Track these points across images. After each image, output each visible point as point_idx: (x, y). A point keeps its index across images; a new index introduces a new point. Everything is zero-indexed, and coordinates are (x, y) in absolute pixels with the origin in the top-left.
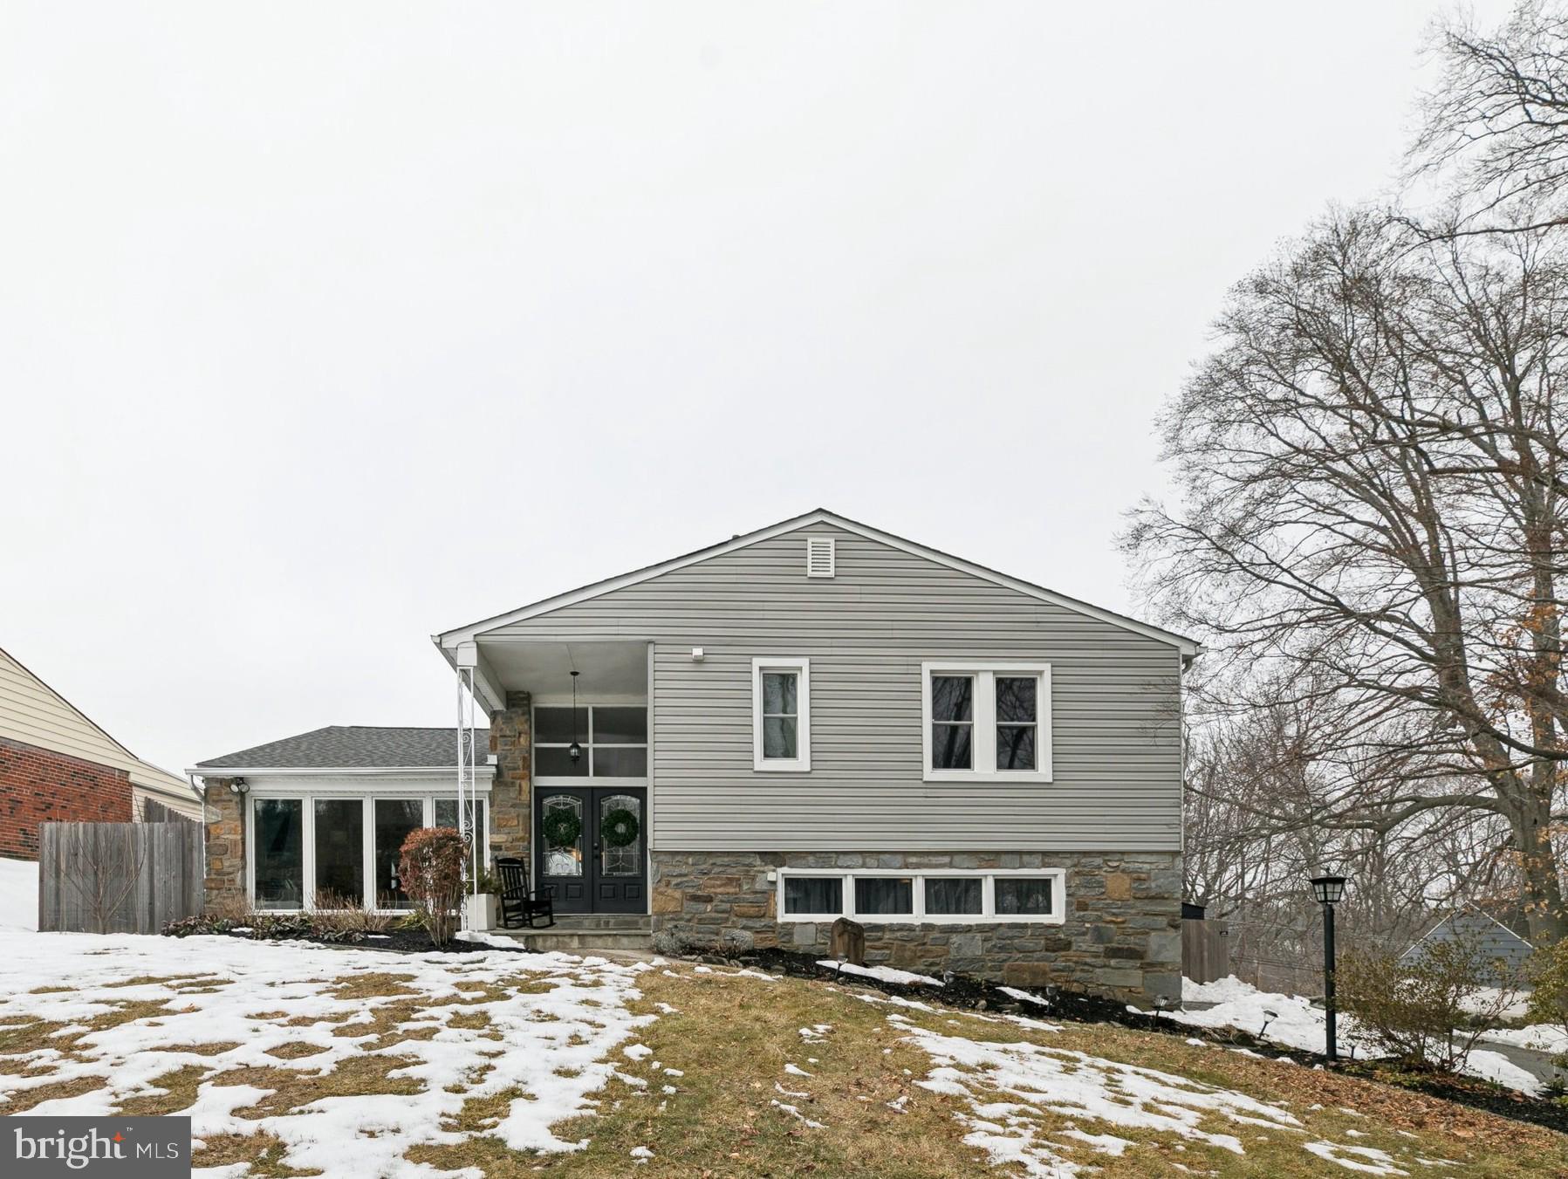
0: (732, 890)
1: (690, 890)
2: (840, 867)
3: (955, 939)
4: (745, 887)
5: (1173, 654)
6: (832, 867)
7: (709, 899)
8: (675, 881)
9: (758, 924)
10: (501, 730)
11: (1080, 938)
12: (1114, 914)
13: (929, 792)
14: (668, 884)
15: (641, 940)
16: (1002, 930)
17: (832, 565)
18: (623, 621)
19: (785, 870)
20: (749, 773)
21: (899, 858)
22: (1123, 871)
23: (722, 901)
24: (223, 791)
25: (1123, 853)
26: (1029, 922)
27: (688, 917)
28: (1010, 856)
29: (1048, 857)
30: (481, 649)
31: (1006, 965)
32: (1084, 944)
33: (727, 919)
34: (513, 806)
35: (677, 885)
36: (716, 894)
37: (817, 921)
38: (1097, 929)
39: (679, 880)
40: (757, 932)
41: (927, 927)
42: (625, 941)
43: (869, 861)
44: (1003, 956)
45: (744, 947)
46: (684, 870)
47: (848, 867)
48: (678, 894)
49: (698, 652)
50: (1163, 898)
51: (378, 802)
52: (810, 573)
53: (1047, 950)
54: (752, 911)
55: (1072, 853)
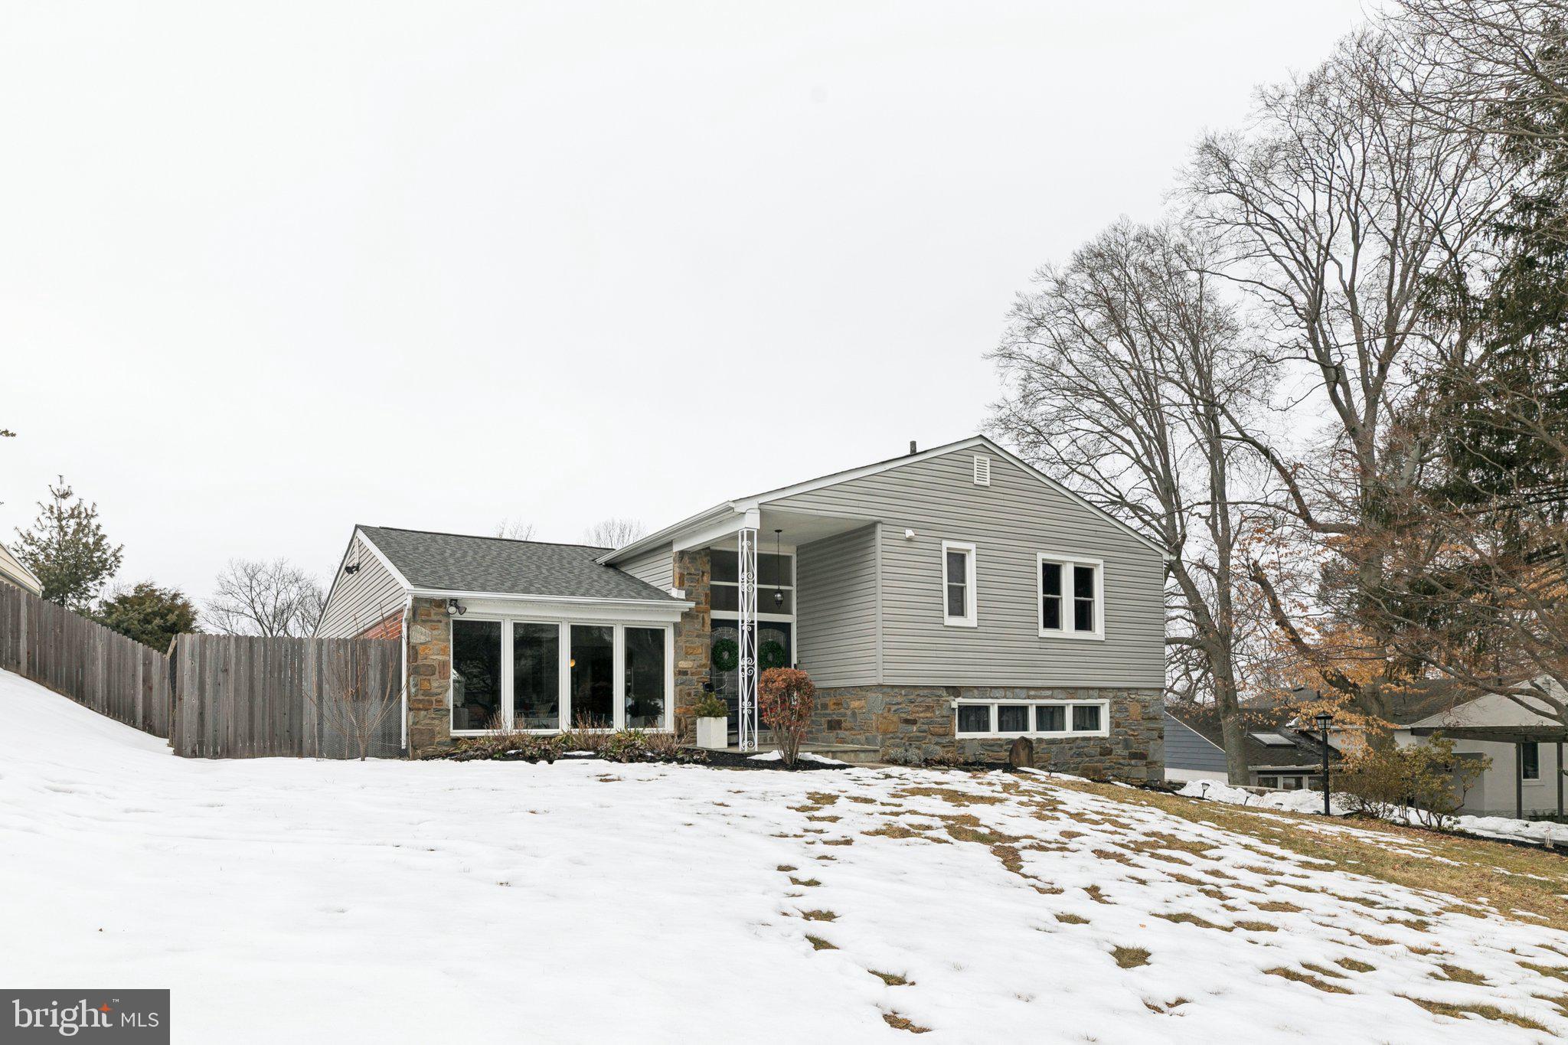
0: (929, 715)
1: (904, 716)
2: (992, 698)
3: (1054, 748)
4: (937, 713)
5: (1159, 558)
6: (987, 698)
7: (914, 722)
8: (894, 708)
9: (944, 740)
10: (688, 568)
11: (1116, 747)
12: (1133, 730)
13: (1043, 645)
14: (889, 710)
15: (872, 754)
16: (1078, 741)
17: (988, 477)
18: (862, 504)
19: (960, 700)
20: (940, 627)
21: (1025, 691)
22: (1137, 701)
23: (923, 724)
24: (433, 612)
25: (1137, 689)
26: (1092, 736)
27: (901, 736)
28: (1082, 691)
29: (1102, 691)
30: (763, 515)
31: (1081, 766)
32: (1119, 750)
33: (925, 737)
34: (698, 636)
35: (895, 711)
36: (919, 718)
37: (979, 737)
38: (1125, 740)
39: (896, 707)
40: (944, 747)
41: (1040, 740)
42: (862, 755)
43: (1009, 693)
44: (1079, 760)
45: (937, 758)
46: (899, 699)
47: (997, 698)
48: (895, 719)
49: (909, 533)
50: (1156, 719)
51: (573, 628)
52: (976, 482)
53: (1100, 755)
54: (941, 731)
55: (1113, 688)
